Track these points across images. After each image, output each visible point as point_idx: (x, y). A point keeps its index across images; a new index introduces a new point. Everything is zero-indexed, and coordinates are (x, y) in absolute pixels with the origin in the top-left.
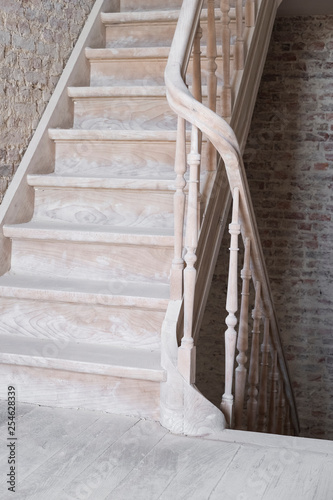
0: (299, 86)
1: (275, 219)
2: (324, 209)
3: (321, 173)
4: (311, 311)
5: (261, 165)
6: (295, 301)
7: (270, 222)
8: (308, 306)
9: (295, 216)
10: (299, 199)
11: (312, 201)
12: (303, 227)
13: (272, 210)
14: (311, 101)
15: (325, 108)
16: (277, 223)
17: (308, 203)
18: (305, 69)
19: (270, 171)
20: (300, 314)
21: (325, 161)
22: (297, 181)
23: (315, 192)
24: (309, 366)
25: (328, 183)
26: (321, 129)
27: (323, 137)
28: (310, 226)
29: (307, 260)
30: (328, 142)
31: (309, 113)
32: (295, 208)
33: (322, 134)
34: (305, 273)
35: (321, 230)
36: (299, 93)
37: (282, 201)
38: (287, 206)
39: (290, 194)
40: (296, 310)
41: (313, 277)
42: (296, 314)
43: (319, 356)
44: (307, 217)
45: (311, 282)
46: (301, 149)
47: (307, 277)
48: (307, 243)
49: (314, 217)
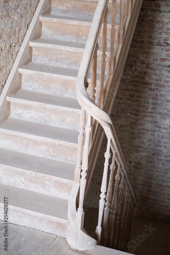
0: (155, 16)
1: (137, 84)
2: (162, 81)
3: (163, 63)
4: (151, 131)
5: (132, 55)
6: (143, 125)
7: (134, 85)
8: (149, 128)
9: (147, 83)
10: (150, 75)
11: (157, 77)
12: (151, 89)
13: (136, 79)
14: (161, 25)
15: (168, 29)
16: (138, 86)
17: (154, 77)
18: (160, 7)
19: (137, 60)
20: (145, 132)
21: (165, 57)
22: (150, 66)
23: (159, 72)
24: (147, 156)
25: (166, 68)
26: (165, 40)
27: (165, 45)
28: (154, 89)
29: (152, 106)
30: (168, 47)
31: (160, 31)
32: (147, 80)
33: (165, 43)
34: (149, 113)
35: (160, 92)
36: (155, 20)
37: (141, 75)
38: (144, 78)
39: (146, 72)
40: (144, 129)
41: (154, 114)
42: (143, 131)
43: (153, 152)
44: (153, 85)
45: (152, 117)
46: (154, 49)
47: (151, 114)
48: (152, 97)
49: (157, 85)
